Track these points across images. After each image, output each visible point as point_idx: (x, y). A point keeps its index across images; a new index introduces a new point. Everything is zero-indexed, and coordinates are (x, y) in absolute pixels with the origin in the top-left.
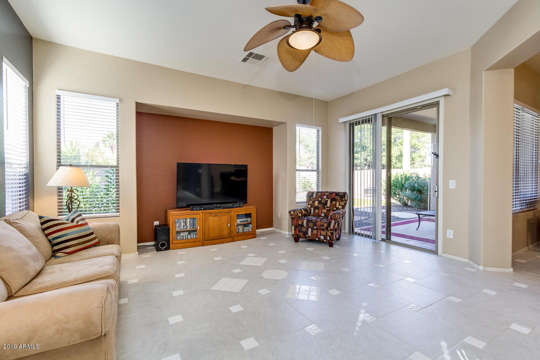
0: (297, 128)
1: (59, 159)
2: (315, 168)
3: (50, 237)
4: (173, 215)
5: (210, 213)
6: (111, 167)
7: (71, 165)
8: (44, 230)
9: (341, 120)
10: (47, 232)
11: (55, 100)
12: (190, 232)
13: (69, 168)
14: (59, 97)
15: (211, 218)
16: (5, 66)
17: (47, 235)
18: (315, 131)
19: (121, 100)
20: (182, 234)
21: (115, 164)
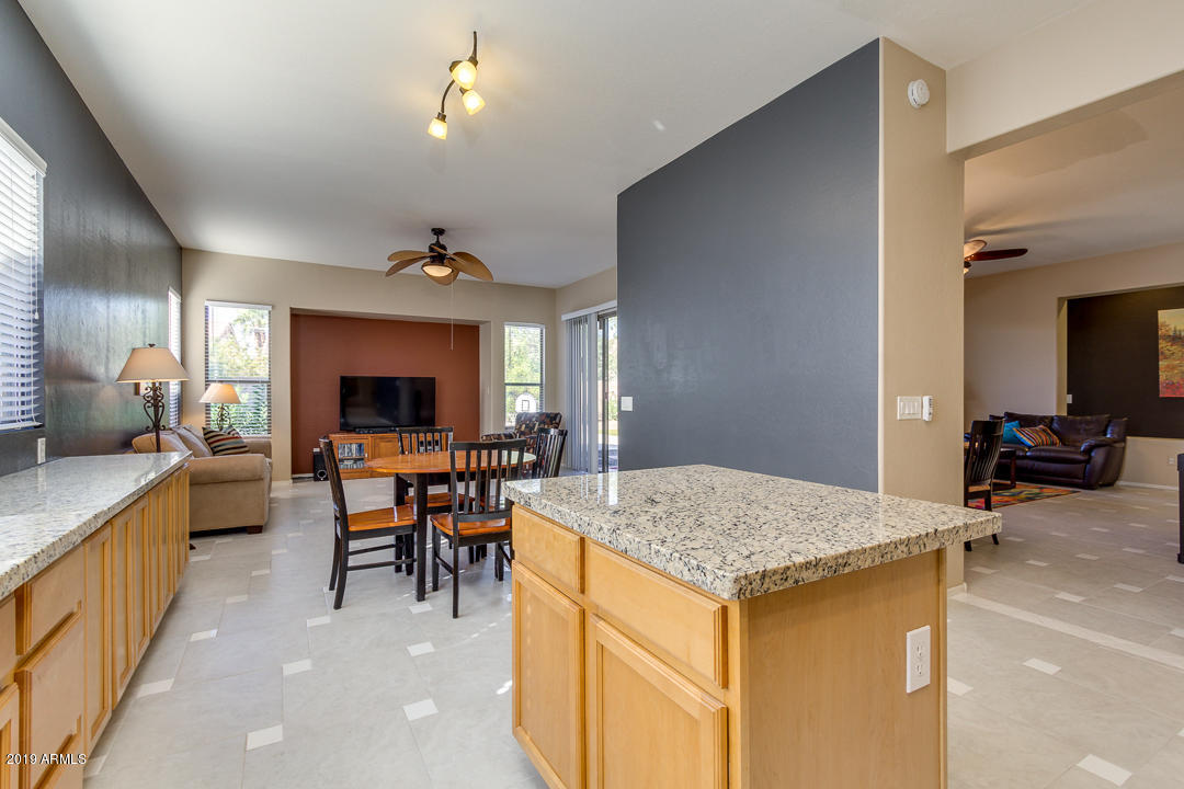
0: (507, 329)
1: (207, 374)
2: (539, 382)
3: (213, 445)
4: (336, 438)
5: (381, 438)
6: (263, 382)
7: (221, 382)
8: (206, 440)
9: (565, 317)
10: (209, 441)
11: (203, 311)
12: (356, 460)
13: (220, 385)
14: (207, 309)
15: (382, 444)
16: (170, 293)
17: (209, 444)
18: (538, 331)
19: (273, 307)
20: (346, 462)
21: (266, 378)
